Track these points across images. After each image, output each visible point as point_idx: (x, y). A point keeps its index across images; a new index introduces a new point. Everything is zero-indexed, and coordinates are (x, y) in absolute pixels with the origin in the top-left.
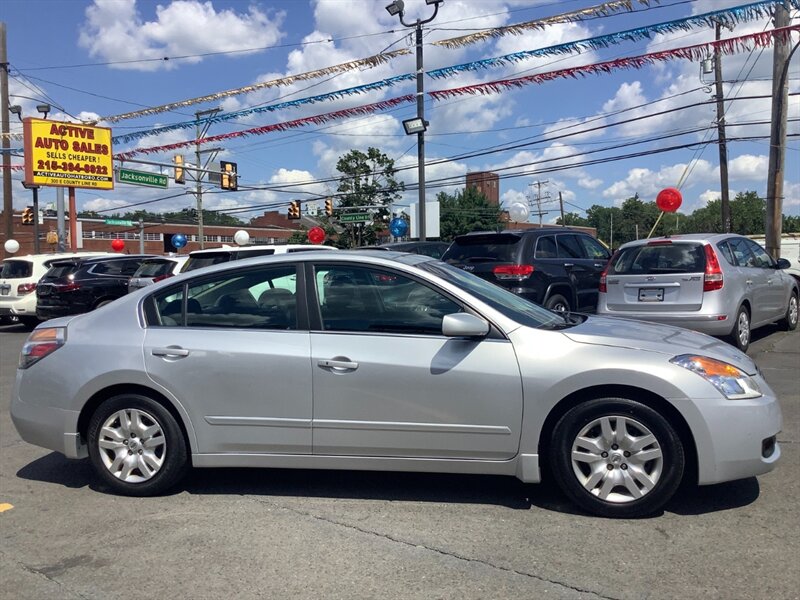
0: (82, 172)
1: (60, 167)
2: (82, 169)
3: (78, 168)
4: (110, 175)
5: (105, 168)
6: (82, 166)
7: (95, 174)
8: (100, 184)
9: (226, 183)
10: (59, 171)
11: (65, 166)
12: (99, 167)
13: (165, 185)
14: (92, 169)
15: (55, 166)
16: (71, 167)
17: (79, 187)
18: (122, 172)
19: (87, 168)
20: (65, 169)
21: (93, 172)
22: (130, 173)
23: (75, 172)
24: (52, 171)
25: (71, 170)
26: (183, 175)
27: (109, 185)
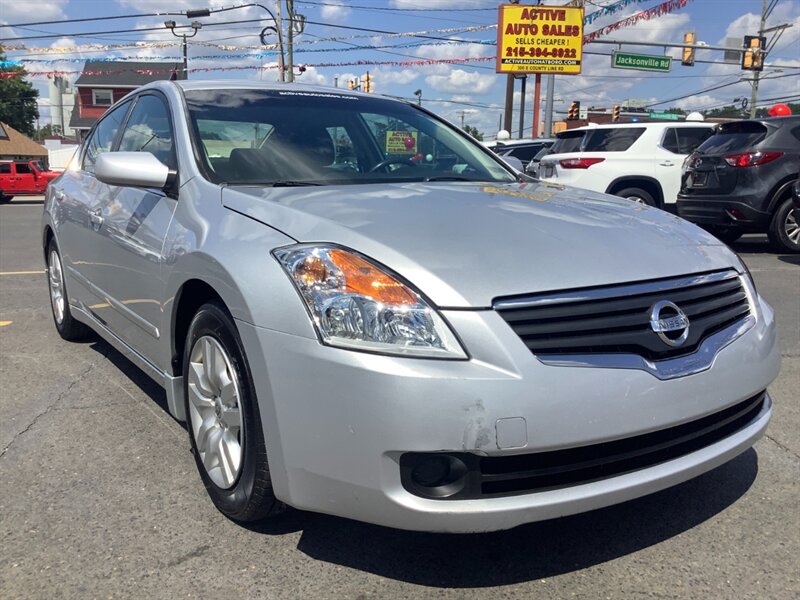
0: (550, 57)
1: (527, 53)
2: (549, 54)
3: (546, 53)
4: (578, 58)
5: (574, 51)
6: (550, 50)
7: (563, 58)
8: (567, 68)
9: (748, 62)
10: (527, 57)
11: (533, 52)
12: (567, 50)
13: (667, 68)
14: (560, 53)
15: (522, 52)
16: (538, 52)
17: (545, 73)
18: (618, 56)
19: (555, 53)
20: (532, 55)
21: (561, 56)
22: (627, 57)
23: (542, 57)
24: (519, 57)
25: (538, 55)
26: (692, 55)
27: (576, 69)
